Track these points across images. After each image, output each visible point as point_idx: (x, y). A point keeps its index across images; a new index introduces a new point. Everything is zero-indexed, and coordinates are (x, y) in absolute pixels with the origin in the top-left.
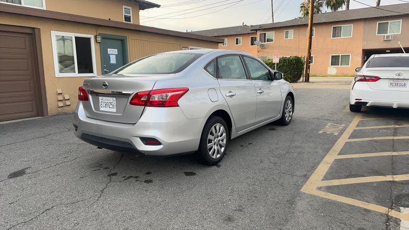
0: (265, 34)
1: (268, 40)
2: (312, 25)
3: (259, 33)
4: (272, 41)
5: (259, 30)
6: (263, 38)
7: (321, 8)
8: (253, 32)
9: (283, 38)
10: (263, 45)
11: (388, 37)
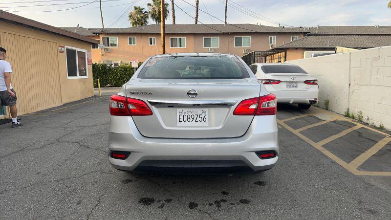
0: (108, 39)
1: (112, 45)
2: (165, 34)
3: (101, 37)
4: (116, 45)
5: (102, 33)
6: (107, 42)
7: (147, 19)
8: (95, 35)
9: (127, 43)
10: (107, 49)
11: (211, 49)
